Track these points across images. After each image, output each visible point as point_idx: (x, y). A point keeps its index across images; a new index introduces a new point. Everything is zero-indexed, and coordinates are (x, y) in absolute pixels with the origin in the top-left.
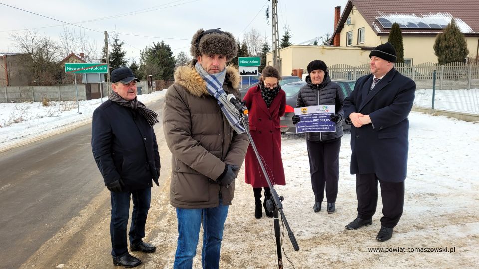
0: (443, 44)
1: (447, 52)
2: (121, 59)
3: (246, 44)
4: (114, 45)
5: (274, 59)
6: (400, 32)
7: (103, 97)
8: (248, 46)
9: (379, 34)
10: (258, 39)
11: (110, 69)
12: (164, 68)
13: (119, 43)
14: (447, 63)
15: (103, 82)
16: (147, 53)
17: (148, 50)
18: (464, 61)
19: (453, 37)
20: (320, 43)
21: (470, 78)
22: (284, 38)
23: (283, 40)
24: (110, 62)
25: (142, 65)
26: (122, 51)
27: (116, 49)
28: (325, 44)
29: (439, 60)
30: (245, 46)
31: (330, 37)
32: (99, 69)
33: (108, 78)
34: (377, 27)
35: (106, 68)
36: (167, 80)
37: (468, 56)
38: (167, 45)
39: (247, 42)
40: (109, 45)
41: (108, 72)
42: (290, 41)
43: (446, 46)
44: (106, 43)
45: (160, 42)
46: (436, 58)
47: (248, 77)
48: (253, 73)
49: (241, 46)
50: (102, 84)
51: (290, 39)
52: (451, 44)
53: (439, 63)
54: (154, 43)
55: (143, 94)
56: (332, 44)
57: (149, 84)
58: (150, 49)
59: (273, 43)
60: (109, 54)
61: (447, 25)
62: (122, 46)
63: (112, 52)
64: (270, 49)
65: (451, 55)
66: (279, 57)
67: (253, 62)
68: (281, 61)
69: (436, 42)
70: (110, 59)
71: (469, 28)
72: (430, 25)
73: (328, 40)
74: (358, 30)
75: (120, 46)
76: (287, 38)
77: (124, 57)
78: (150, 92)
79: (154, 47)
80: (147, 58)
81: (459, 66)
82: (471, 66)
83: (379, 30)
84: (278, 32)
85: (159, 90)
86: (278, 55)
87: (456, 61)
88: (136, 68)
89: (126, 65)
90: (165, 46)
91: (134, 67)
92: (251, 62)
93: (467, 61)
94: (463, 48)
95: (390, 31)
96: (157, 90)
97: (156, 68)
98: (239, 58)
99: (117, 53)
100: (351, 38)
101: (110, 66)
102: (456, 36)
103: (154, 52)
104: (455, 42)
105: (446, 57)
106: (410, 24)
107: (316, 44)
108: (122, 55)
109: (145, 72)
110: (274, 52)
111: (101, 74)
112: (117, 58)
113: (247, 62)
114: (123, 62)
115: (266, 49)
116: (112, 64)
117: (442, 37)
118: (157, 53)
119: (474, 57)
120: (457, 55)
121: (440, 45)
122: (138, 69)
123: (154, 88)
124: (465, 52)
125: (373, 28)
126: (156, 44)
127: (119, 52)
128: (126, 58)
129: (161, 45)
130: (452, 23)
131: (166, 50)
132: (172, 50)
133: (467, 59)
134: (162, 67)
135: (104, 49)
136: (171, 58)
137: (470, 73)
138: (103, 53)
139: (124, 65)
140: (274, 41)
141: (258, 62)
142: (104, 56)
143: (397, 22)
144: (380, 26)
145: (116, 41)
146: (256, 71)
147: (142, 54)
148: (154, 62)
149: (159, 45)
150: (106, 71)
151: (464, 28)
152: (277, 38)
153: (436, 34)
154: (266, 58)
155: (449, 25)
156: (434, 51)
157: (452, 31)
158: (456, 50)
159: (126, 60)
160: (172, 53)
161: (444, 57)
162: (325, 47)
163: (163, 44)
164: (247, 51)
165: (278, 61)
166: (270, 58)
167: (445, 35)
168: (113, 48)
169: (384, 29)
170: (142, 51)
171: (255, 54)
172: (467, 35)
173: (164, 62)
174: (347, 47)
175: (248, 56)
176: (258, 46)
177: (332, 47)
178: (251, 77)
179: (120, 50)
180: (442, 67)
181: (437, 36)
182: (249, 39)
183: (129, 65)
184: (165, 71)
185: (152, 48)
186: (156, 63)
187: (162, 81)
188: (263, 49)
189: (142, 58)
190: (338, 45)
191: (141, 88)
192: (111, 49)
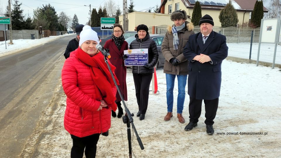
0: (224, 15)
1: (226, 20)
2: (20, 15)
3: (105, 9)
4: (15, 5)
5: (124, 20)
6: (200, 7)
7: (6, 40)
8: (107, 10)
9: (188, 7)
10: (114, 6)
11: (12, 21)
12: (50, 22)
13: (19, 4)
14: (226, 27)
15: (7, 30)
16: (38, 11)
17: (39, 9)
18: (236, 26)
19: (230, 12)
20: (152, 11)
21: (239, 36)
22: (130, 7)
23: (130, 8)
24: (12, 17)
25: (35, 20)
26: (20, 9)
27: (17, 8)
28: (155, 12)
29: (222, 25)
30: (105, 10)
31: (159, 7)
32: (3, 21)
33: (11, 28)
34: (187, 3)
35: (9, 21)
36: (52, 30)
37: (238, 23)
38: (52, 7)
39: (106, 8)
40: (11, 5)
41: (10, 23)
42: (134, 9)
43: (226, 17)
44: (9, 3)
45: (48, 5)
46: (221, 23)
47: (107, 31)
48: (110, 28)
49: (102, 10)
50: (6, 31)
51: (133, 8)
52: (229, 15)
53: (222, 27)
54: (43, 5)
55: (35, 39)
56: (160, 12)
57: (39, 33)
58: (40, 9)
59: (124, 9)
60: (11, 11)
61: (226, 4)
62: (21, 6)
63: (13, 10)
64: (121, 13)
65: (229, 22)
66: (127, 19)
67: (110, 21)
68: (128, 21)
69: (220, 14)
70: (12, 14)
71: (239, 6)
72: (217, 3)
73: (157, 9)
74: (176, 4)
75: (19, 6)
76: (132, 7)
77: (22, 14)
78: (40, 38)
79: (43, 8)
80: (38, 15)
81: (233, 29)
82: (240, 29)
83: (188, 5)
84: (126, 2)
85: (47, 37)
86: (126, 17)
87: (232, 26)
88: (31, 21)
89: (24, 19)
90: (51, 7)
91: (29, 20)
92: (109, 21)
93: (237, 26)
94: (236, 18)
95: (194, 6)
96: (45, 37)
97: (44, 22)
98: (101, 18)
99: (17, 10)
100: (171, 9)
101: (12, 19)
102: (232, 11)
103: (43, 11)
104: (231, 14)
105: (226, 23)
106: (206, 2)
107: (150, 11)
108: (21, 12)
109: (37, 24)
110: (124, 15)
111: (5, 25)
112: (17, 14)
113: (107, 21)
114: (22, 17)
115: (118, 13)
116: (13, 18)
117: (224, 11)
118: (46, 12)
119: (242, 24)
120: (232, 22)
121: (223, 16)
122: (32, 22)
123: (43, 36)
124: (237, 21)
125: (184, 4)
126: (45, 6)
127: (19, 10)
128: (23, 14)
129: (48, 6)
130: (229, 3)
131: (51, 10)
132: (56, 11)
133: (237, 25)
134: (49, 21)
135: (8, 7)
136: (55, 16)
137: (239, 34)
138: (7, 10)
139: (22, 19)
140: (124, 8)
141: (113, 21)
142: (8, 12)
143: (198, 1)
144: (189, 2)
145: (16, 2)
146: (112, 27)
147: (35, 12)
148: (43, 18)
149: (46, 6)
150: (9, 22)
151: (236, 6)
152: (126, 7)
153: (221, 9)
154: (118, 19)
155: (228, 4)
156: (219, 19)
157: (230, 8)
158: (232, 19)
159: (23, 16)
160: (56, 13)
161: (225, 23)
162: (156, 14)
163: (49, 6)
164: (106, 14)
165: (127, 21)
166: (121, 18)
167: (225, 10)
168: (14, 7)
169: (191, 4)
170: (35, 10)
171: (112, 16)
172: (238, 11)
173: (50, 18)
174: (168, 14)
175: (107, 17)
176: (113, 11)
177: (160, 14)
178: (109, 31)
179: (19, 8)
180: (224, 29)
181: (221, 10)
182: (108, 6)
183: (25, 19)
184: (51, 24)
185: (42, 9)
186: (44, 19)
187: (49, 31)
188: (117, 13)
189: (35, 14)
190: (163, 13)
191: (34, 35)
192: (12, 8)
